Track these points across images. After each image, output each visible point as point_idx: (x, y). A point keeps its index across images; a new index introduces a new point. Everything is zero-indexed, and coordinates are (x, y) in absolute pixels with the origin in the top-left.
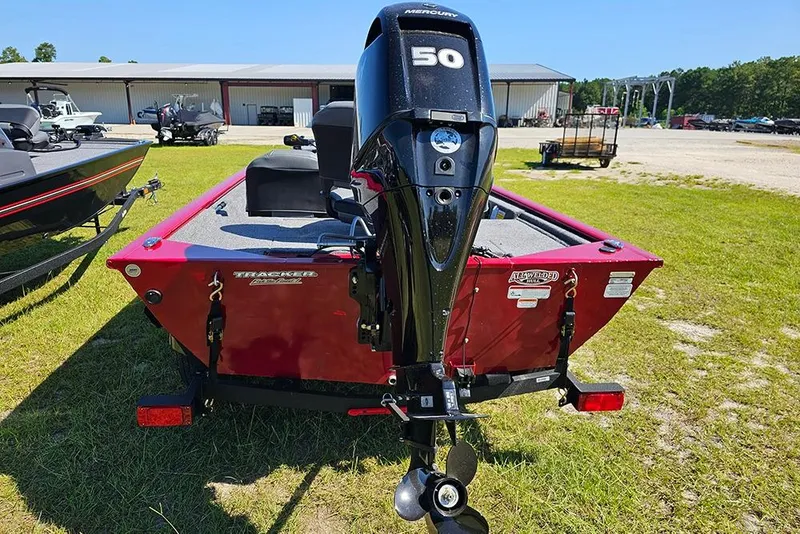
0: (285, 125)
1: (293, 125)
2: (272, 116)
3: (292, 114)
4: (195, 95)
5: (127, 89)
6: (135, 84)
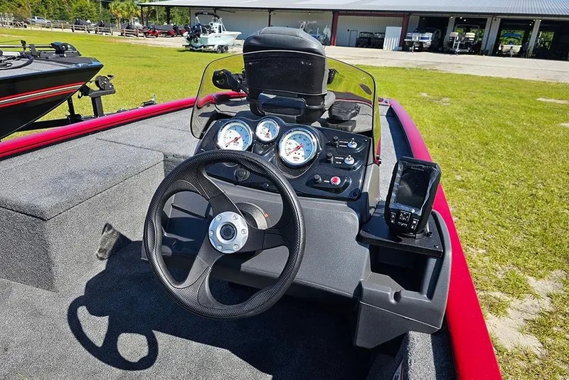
0: (377, 48)
1: (382, 48)
2: (367, 40)
3: (383, 39)
4: (314, 22)
5: (270, 16)
6: (277, 13)
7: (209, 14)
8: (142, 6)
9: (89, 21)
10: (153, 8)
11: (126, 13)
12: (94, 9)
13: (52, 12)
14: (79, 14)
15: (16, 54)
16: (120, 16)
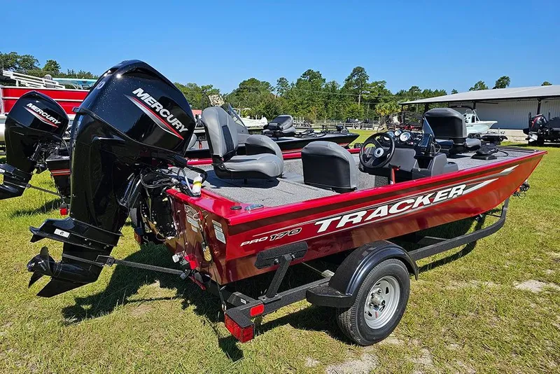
5: (539, 105)
7: (462, 107)
8: (403, 105)
9: (357, 120)
10: (413, 106)
11: (388, 111)
12: (363, 110)
13: (330, 116)
14: (350, 115)
15: (319, 131)
16: (383, 114)
